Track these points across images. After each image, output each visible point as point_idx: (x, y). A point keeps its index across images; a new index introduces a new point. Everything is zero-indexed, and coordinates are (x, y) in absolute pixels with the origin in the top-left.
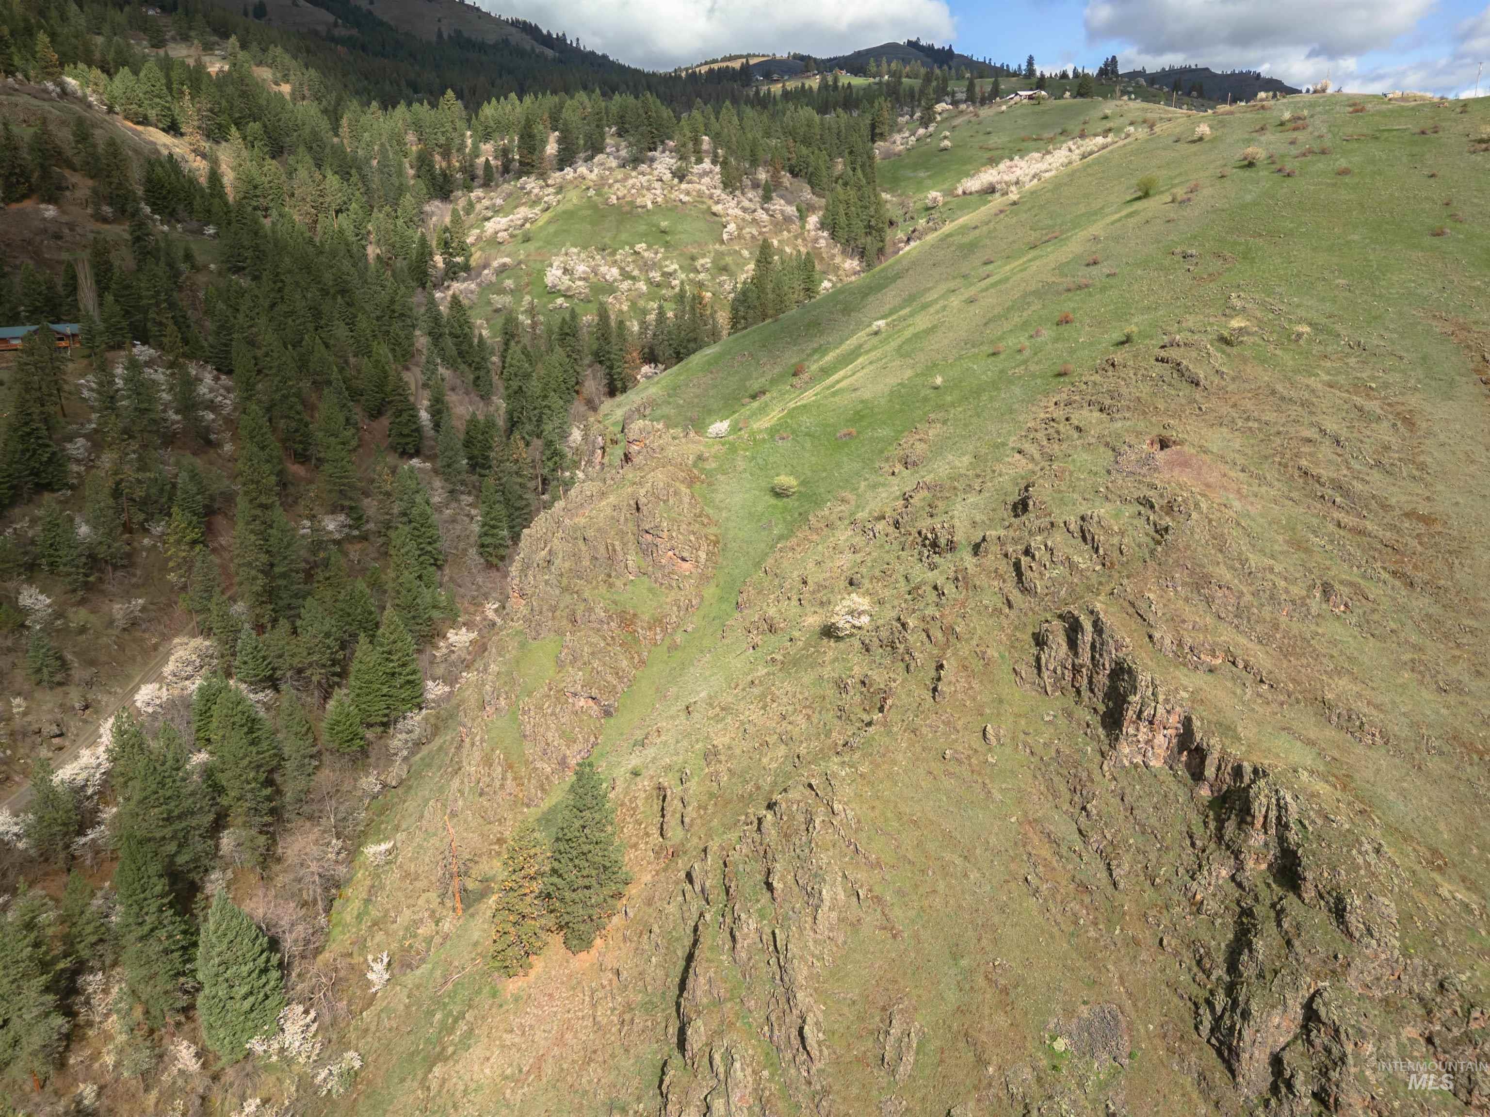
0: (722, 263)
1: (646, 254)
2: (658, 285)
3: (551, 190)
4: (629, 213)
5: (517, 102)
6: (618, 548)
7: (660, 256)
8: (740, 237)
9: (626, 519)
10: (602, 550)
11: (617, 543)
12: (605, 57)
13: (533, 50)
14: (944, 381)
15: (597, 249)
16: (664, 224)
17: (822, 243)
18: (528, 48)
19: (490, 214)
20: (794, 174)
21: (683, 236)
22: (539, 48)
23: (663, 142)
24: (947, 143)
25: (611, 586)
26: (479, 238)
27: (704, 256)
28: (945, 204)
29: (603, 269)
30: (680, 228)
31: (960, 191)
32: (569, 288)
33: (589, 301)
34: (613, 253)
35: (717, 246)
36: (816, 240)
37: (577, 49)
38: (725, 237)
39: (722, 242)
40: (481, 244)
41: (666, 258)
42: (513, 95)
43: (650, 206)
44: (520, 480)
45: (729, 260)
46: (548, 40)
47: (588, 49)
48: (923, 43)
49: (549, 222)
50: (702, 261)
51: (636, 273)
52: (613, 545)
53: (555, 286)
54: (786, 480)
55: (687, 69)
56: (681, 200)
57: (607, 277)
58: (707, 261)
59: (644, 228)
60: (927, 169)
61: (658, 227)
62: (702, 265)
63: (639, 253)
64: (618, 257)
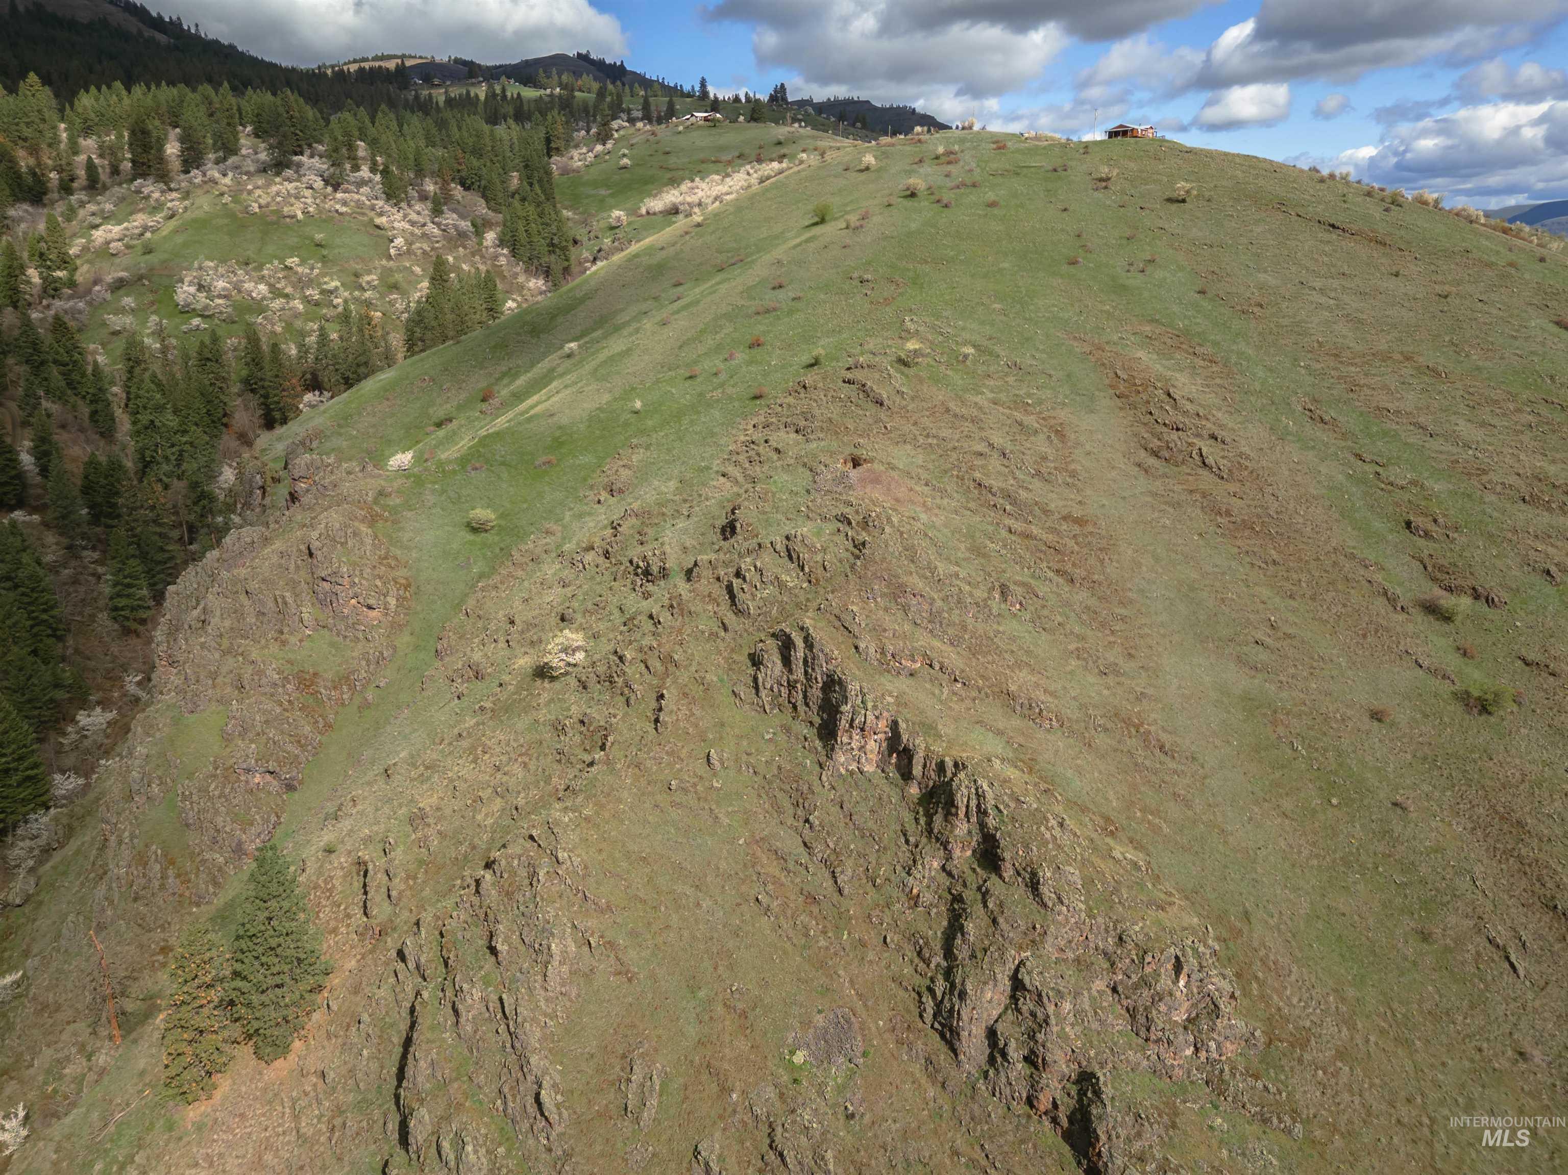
0: (391, 280)
1: (300, 269)
2: (317, 304)
3: (175, 195)
4: (277, 223)
5: (124, 92)
6: (290, 600)
7: (316, 271)
8: (409, 252)
9: (297, 567)
10: (271, 604)
11: (287, 594)
12: (232, 47)
13: (140, 33)
14: (644, 405)
15: (237, 262)
16: (319, 237)
17: (503, 261)
18: (134, 31)
19: (98, 221)
20: (467, 188)
21: (342, 250)
22: (148, 33)
23: (310, 146)
24: (625, 161)
26: (85, 249)
27: (369, 272)
28: (629, 224)
29: (248, 286)
30: (338, 241)
31: (643, 211)
32: (206, 307)
33: (234, 322)
34: (260, 267)
35: (384, 262)
36: (496, 257)
37: (197, 37)
38: (392, 252)
39: (389, 257)
40: (89, 256)
41: (325, 275)
42: (118, 84)
43: (300, 216)
44: (158, 530)
45: (398, 277)
46: (157, 23)
47: (211, 37)
48: (593, 56)
49: (176, 231)
50: (368, 278)
51: (289, 290)
52: (283, 597)
53: (188, 305)
54: (481, 513)
55: (333, 67)
56: (337, 211)
57: (254, 295)
58: (373, 277)
59: (296, 240)
60: (608, 187)
61: (312, 239)
62: (368, 283)
63: (291, 268)
64: (265, 272)
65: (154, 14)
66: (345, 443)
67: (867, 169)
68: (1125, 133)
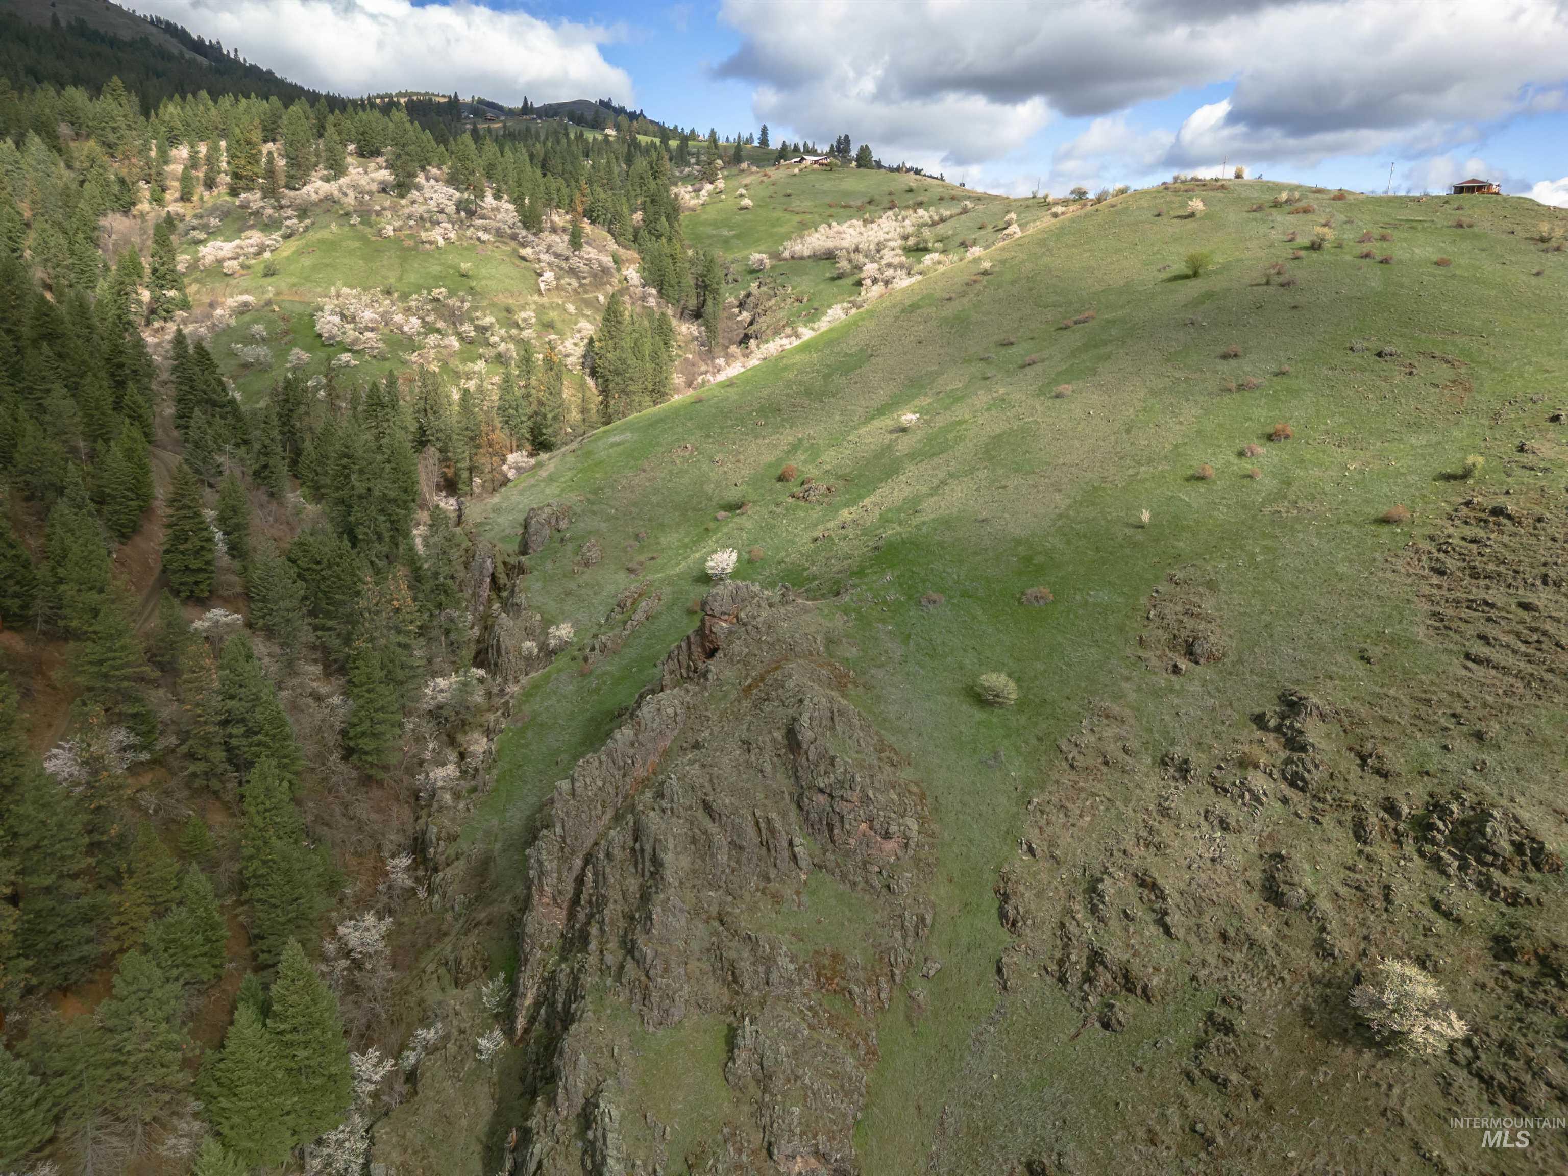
0: (545, 319)
1: (451, 302)
2: (472, 342)
3: (290, 212)
4: (415, 248)
5: (210, 102)
7: (467, 305)
8: (558, 288)
12: (270, 73)
13: (181, 53)
14: (1154, 516)
15: (382, 292)
16: (465, 266)
17: (652, 302)
18: (176, 52)
19: (203, 236)
20: (593, 222)
21: (489, 283)
22: (189, 54)
23: (423, 169)
24: (747, 202)
25: (777, 899)
26: (193, 266)
27: (523, 308)
28: (773, 268)
29: (398, 318)
30: (484, 271)
31: (786, 254)
32: (356, 341)
33: (385, 359)
34: (405, 297)
35: (536, 297)
36: (644, 298)
37: (236, 62)
38: (542, 286)
39: (539, 292)
40: (197, 274)
41: (476, 309)
42: (204, 94)
43: (441, 243)
45: (553, 315)
46: (198, 46)
47: (250, 61)
48: (615, 104)
49: (299, 253)
50: (523, 315)
51: (440, 325)
53: (332, 337)
54: (997, 680)
55: (382, 97)
56: (479, 239)
57: (406, 329)
58: (528, 314)
59: (438, 268)
60: (731, 228)
61: (457, 269)
62: (525, 320)
63: (438, 300)
64: (413, 303)
65: (195, 36)
66: (603, 525)
67: (1192, 215)
68: (1480, 188)
